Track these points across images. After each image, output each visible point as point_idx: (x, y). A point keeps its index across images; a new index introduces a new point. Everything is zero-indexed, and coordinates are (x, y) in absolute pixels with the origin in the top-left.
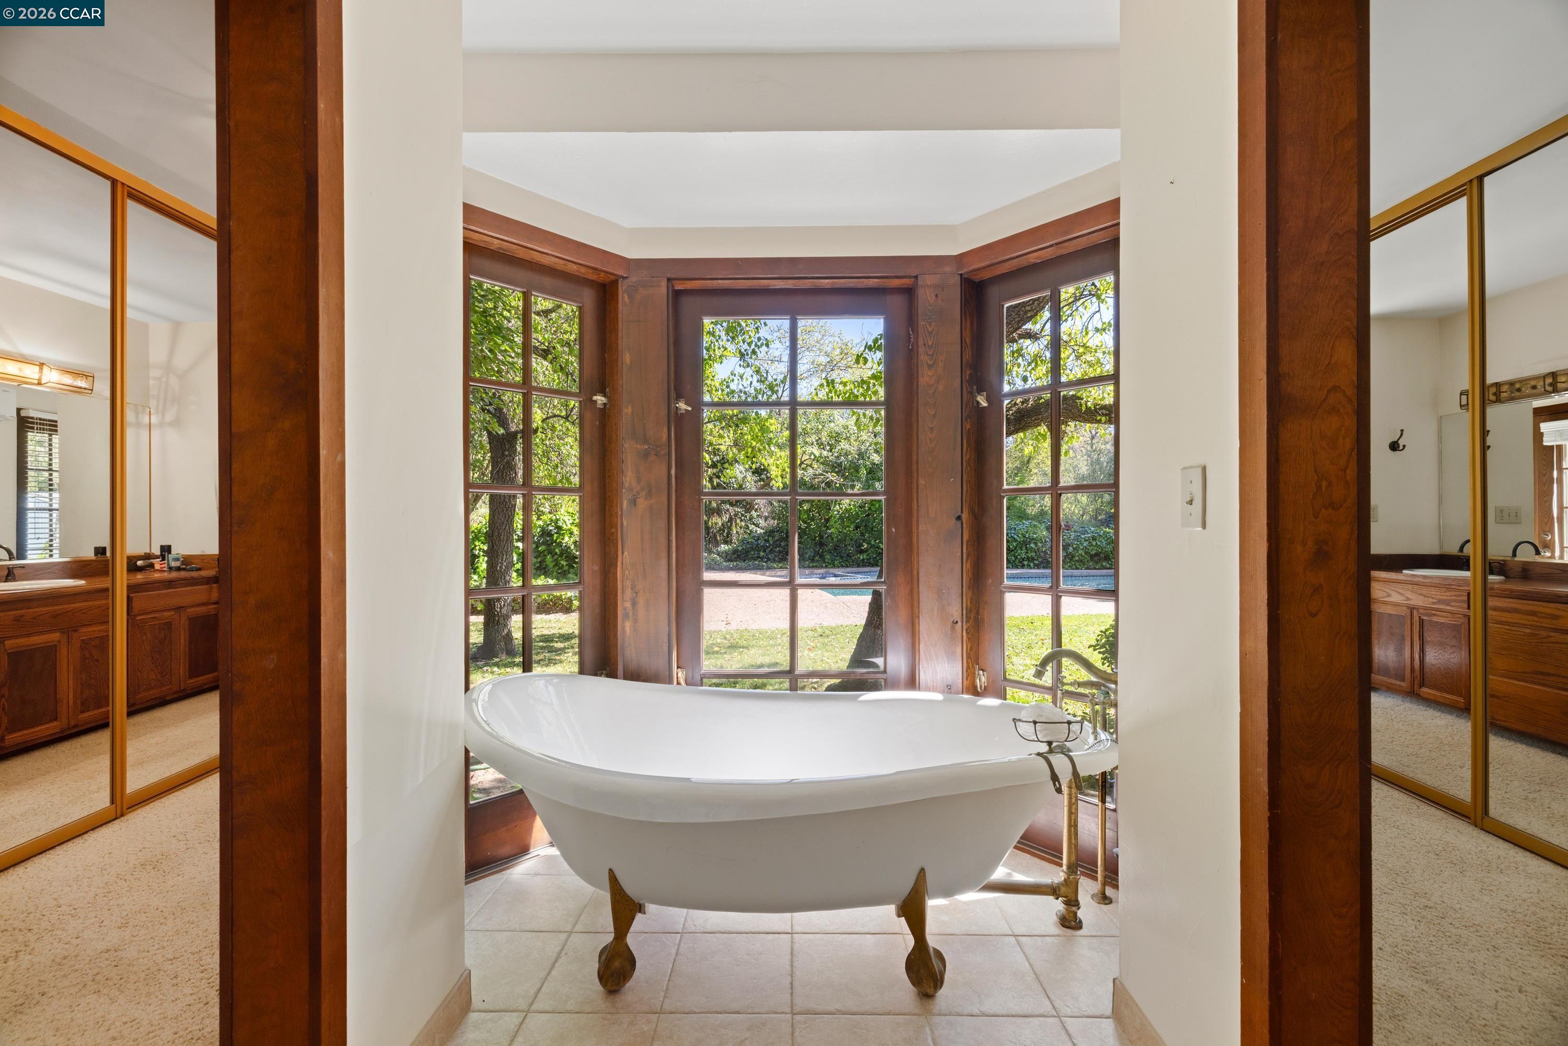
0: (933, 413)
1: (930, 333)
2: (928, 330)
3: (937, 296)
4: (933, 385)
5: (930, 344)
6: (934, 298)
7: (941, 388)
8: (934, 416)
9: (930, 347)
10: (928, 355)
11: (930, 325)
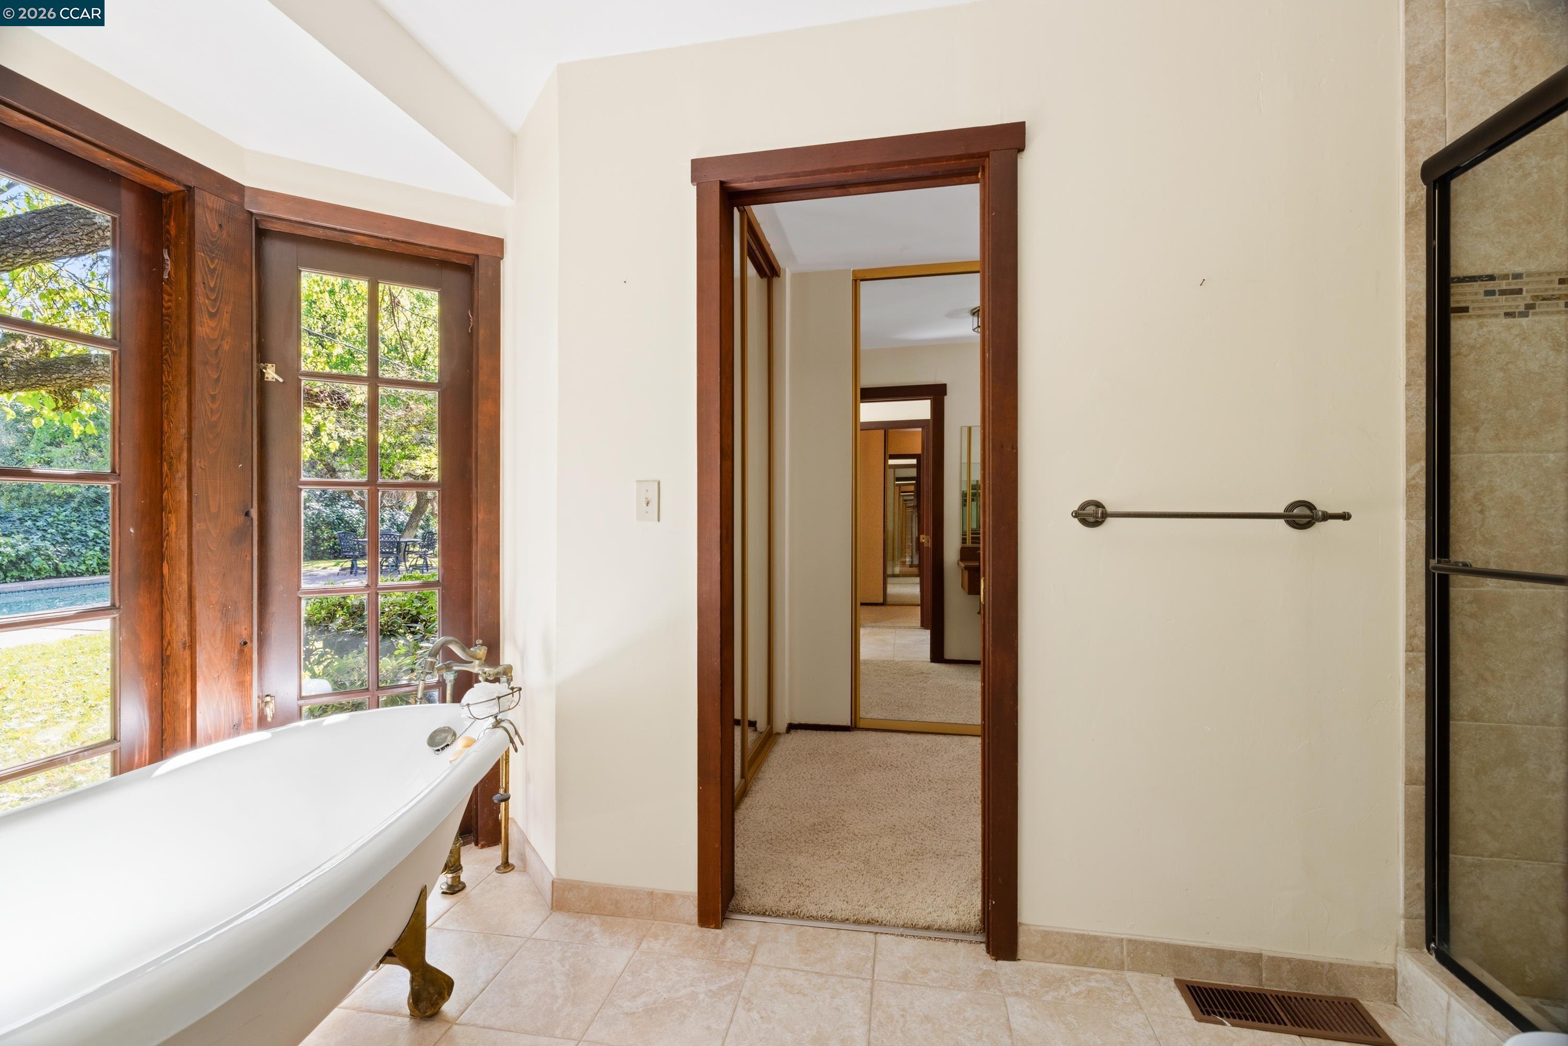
0: (216, 377)
1: (213, 271)
2: (209, 267)
3: (220, 226)
4: (216, 339)
5: (212, 286)
6: (217, 227)
7: (226, 347)
8: (217, 380)
9: (212, 290)
10: (209, 299)
11: (213, 262)
